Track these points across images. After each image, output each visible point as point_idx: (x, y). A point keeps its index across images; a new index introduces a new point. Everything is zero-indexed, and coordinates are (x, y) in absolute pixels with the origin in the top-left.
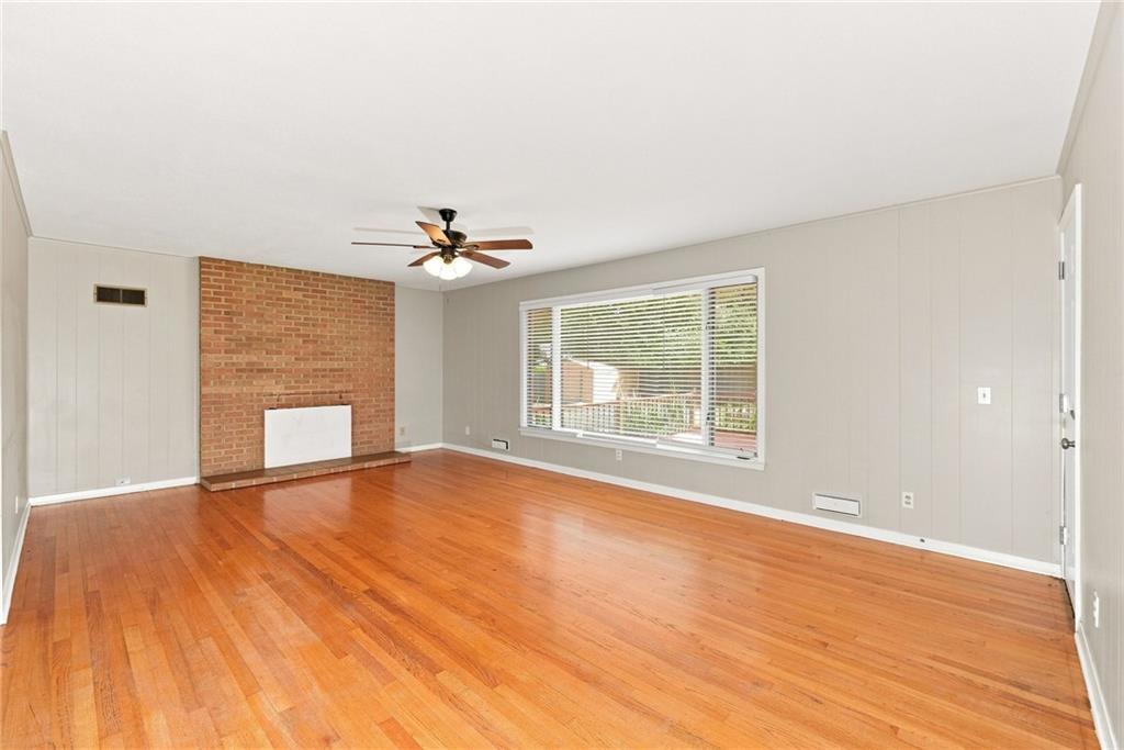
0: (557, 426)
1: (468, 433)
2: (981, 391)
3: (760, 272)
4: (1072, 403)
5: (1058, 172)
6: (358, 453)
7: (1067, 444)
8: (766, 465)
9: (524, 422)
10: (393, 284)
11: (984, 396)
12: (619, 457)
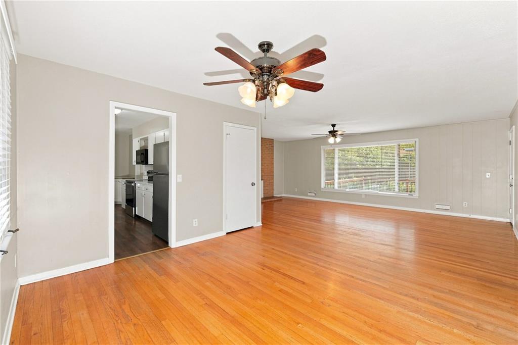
0: (336, 187)
1: (296, 191)
2: (487, 174)
3: (417, 140)
4: (512, 176)
5: (509, 117)
6: (265, 196)
7: (511, 186)
8: (419, 197)
9: (323, 186)
10: (273, 140)
11: (488, 175)
12: (363, 197)
